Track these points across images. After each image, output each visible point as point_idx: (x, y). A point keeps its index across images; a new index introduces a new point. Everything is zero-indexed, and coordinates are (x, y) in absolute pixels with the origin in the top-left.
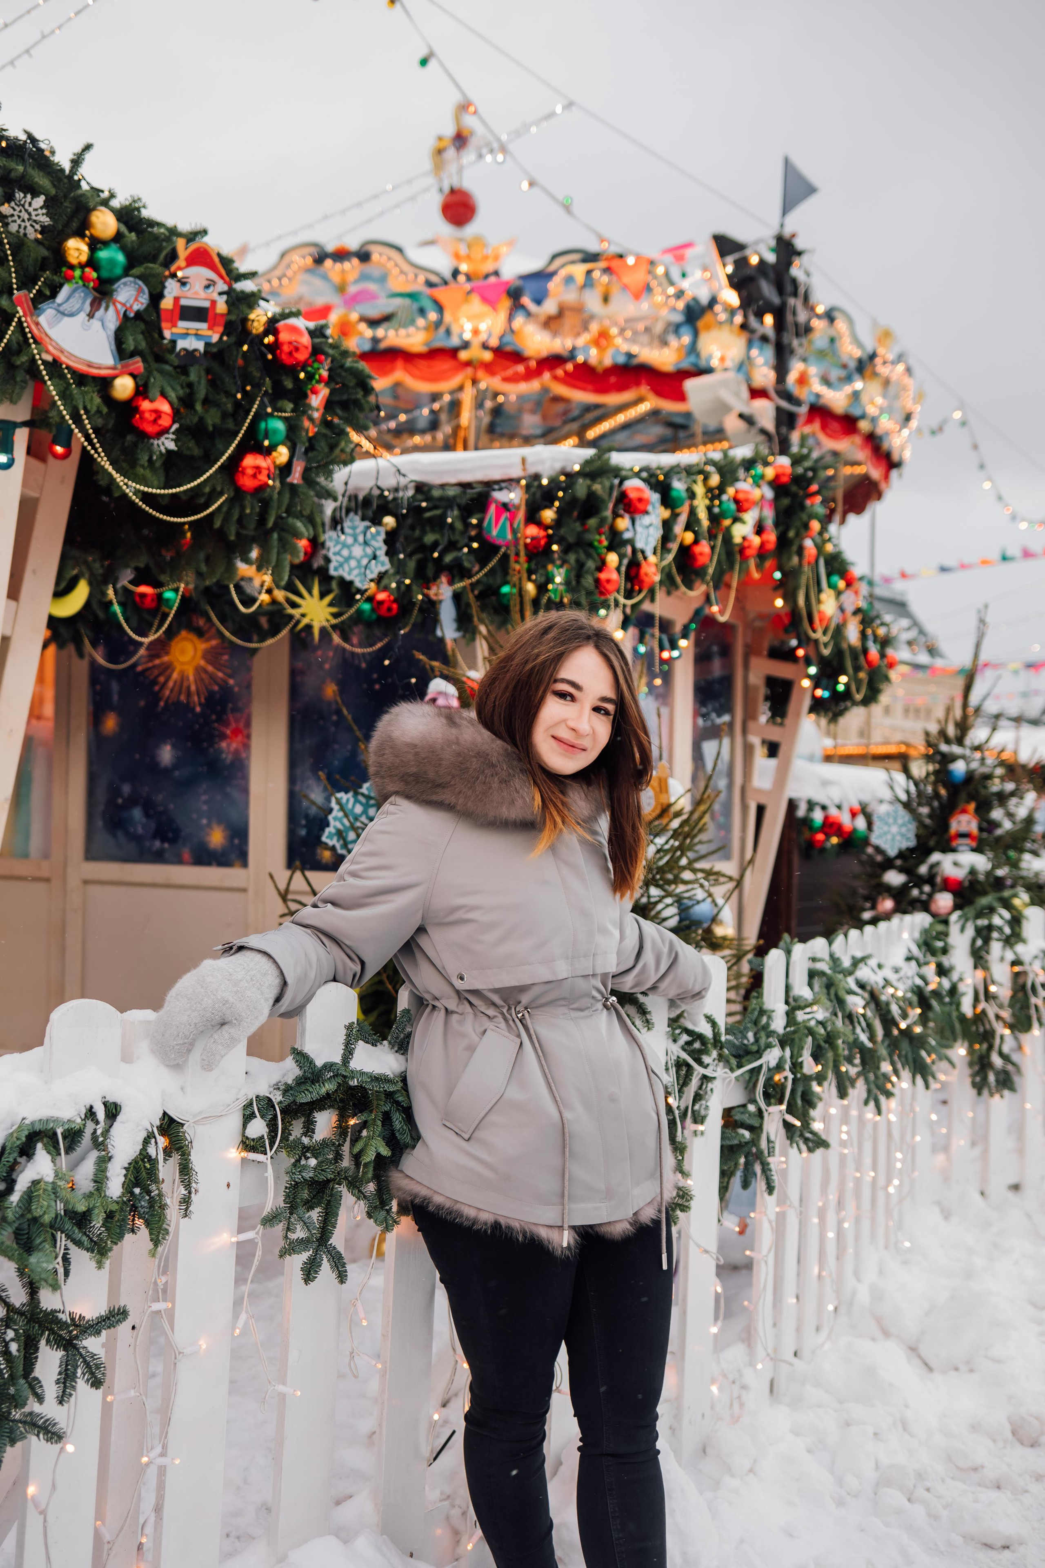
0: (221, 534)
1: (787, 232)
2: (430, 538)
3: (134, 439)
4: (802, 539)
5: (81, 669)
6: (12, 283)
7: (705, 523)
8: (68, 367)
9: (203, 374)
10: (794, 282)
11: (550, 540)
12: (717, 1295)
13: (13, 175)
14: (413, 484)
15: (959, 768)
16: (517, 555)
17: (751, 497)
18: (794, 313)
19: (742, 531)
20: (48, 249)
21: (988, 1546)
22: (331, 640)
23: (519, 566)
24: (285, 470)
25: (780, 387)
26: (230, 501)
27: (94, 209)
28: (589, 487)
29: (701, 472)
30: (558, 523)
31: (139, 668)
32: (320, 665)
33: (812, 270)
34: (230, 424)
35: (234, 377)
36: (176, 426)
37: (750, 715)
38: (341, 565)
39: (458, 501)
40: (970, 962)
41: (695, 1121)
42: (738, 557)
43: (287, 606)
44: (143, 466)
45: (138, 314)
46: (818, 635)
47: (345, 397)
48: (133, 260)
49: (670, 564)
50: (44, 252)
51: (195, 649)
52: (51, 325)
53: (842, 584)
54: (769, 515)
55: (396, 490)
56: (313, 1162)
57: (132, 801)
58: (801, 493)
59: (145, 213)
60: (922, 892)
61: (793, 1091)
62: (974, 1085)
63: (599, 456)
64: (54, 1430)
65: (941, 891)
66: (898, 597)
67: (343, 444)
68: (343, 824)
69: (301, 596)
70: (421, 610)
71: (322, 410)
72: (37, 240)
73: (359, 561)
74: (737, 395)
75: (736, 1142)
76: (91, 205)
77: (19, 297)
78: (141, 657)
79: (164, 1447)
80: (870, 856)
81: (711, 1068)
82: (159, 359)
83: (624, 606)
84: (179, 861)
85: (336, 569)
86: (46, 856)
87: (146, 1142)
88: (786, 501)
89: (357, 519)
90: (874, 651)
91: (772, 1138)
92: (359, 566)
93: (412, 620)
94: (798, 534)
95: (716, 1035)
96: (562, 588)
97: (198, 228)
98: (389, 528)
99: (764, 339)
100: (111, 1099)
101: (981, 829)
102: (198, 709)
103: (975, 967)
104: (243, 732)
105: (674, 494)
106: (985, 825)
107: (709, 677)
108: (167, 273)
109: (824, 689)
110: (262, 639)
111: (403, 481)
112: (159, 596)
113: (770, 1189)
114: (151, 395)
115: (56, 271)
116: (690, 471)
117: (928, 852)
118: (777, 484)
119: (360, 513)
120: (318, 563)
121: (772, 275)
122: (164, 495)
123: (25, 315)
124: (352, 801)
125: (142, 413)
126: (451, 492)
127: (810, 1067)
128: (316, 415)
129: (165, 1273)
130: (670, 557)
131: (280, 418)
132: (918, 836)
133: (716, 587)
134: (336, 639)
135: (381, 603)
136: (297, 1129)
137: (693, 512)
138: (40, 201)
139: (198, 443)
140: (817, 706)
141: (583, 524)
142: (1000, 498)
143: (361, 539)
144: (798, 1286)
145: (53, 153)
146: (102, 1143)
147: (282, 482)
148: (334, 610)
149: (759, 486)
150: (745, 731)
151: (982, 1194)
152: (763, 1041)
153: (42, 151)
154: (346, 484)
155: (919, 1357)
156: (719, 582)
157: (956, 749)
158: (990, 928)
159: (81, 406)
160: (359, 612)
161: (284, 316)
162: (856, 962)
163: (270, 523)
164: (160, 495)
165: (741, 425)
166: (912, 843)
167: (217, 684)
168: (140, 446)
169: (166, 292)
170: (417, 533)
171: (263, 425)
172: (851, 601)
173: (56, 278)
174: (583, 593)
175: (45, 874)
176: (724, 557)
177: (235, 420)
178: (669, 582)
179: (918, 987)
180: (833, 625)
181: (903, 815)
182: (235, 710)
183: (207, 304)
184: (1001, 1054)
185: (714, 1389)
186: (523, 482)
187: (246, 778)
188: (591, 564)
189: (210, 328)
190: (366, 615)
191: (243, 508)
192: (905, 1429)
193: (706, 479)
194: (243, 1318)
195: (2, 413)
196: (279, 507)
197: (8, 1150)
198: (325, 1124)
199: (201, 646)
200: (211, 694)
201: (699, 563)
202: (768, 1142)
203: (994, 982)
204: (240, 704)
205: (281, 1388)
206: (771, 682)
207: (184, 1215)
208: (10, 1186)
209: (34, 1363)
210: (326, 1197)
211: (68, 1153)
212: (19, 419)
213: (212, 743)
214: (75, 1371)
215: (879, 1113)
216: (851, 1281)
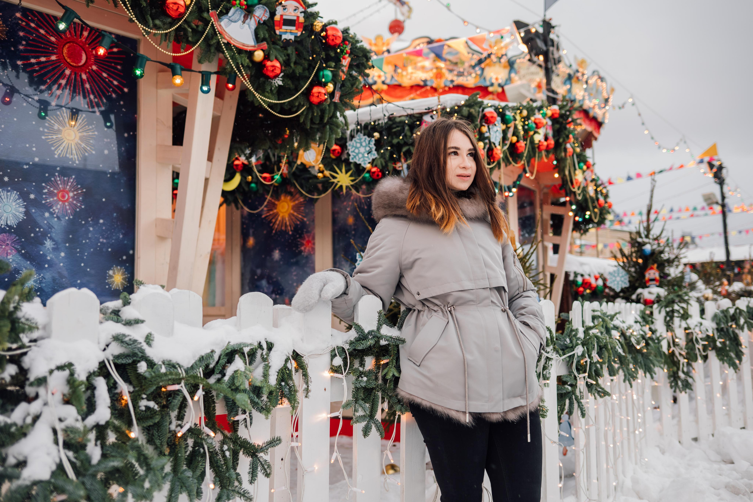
0: (303, 126)
1: (547, 18)
3: (264, 79)
4: (565, 144)
5: (237, 214)
6: (208, 7)
7: (522, 133)
8: (234, 46)
9: (294, 50)
10: (552, 41)
12: (560, 468)
14: (386, 117)
15: (648, 248)
17: (542, 122)
18: (553, 54)
19: (538, 138)
22: (351, 192)
24: (332, 95)
25: (549, 87)
26: (307, 109)
28: (469, 111)
29: (518, 110)
31: (263, 216)
32: (346, 209)
33: (560, 35)
34: (306, 73)
35: (308, 50)
36: (282, 74)
37: (544, 233)
38: (355, 157)
39: (408, 122)
40: (664, 328)
41: (544, 379)
42: (537, 150)
43: (331, 178)
44: (268, 91)
45: (264, 21)
46: (575, 190)
47: (357, 62)
49: (506, 150)
51: (288, 206)
52: (226, 26)
53: (585, 167)
54: (550, 133)
55: (379, 120)
56: (365, 379)
57: (261, 278)
58: (564, 122)
61: (590, 369)
62: (671, 387)
63: (472, 98)
64: (248, 496)
69: (337, 173)
71: (347, 68)
73: (363, 155)
75: (564, 391)
77: (212, 13)
78: (264, 208)
81: (550, 354)
82: (274, 43)
85: (353, 159)
86: (223, 305)
87: (287, 360)
88: (557, 126)
89: (362, 135)
90: (601, 199)
91: (582, 391)
92: (363, 157)
94: (564, 141)
95: (552, 338)
98: (376, 138)
99: (540, 65)
100: (269, 341)
101: (661, 277)
102: (290, 233)
103: (667, 331)
104: (312, 242)
105: (507, 117)
106: (662, 275)
107: (525, 216)
108: (277, 3)
109: (580, 217)
110: (319, 194)
111: (383, 115)
112: (272, 179)
113: (583, 415)
114: (271, 58)
115: (229, 2)
116: (513, 109)
117: (636, 289)
118: (553, 118)
119: (362, 132)
120: (344, 157)
121: (542, 37)
125: (267, 67)
127: (597, 359)
128: (345, 70)
129: (297, 430)
130: (506, 148)
131: (329, 70)
132: (630, 281)
133: (528, 163)
134: (354, 192)
135: (374, 172)
136: (357, 365)
137: (516, 127)
139: (293, 83)
140: (577, 227)
142: (652, 138)
143: (363, 144)
144: (597, 473)
146: (266, 358)
147: (331, 101)
148: (352, 178)
149: (545, 118)
150: (542, 241)
151: (679, 442)
152: (574, 342)
156: (529, 161)
157: (646, 240)
158: (673, 311)
159: (240, 63)
160: (364, 178)
161: (330, 24)
162: (612, 316)
163: (326, 121)
164: (275, 103)
166: (627, 285)
167: (298, 220)
168: (267, 83)
169: (277, 13)
170: (389, 139)
171: (321, 73)
172: (589, 176)
173: (228, 5)
176: (531, 149)
177: (309, 71)
178: (506, 160)
179: (642, 335)
180: (582, 186)
181: (622, 272)
182: (308, 232)
183: (295, 18)
184: (683, 372)
186: (439, 111)
187: (313, 264)
189: (297, 29)
190: (367, 179)
191: (313, 113)
193: (521, 113)
194: (335, 455)
195: (205, 67)
196: (329, 114)
197: (222, 357)
198: (370, 363)
199: (292, 204)
200: (296, 225)
201: (520, 151)
202: (580, 392)
203: (676, 338)
204: (309, 229)
205: (354, 489)
206: (554, 217)
207: (306, 397)
208: (224, 375)
209: (237, 464)
210: (372, 397)
211: (250, 363)
212: (213, 71)
213: (297, 248)
214: (257, 468)
215: (631, 386)
216: (621, 477)
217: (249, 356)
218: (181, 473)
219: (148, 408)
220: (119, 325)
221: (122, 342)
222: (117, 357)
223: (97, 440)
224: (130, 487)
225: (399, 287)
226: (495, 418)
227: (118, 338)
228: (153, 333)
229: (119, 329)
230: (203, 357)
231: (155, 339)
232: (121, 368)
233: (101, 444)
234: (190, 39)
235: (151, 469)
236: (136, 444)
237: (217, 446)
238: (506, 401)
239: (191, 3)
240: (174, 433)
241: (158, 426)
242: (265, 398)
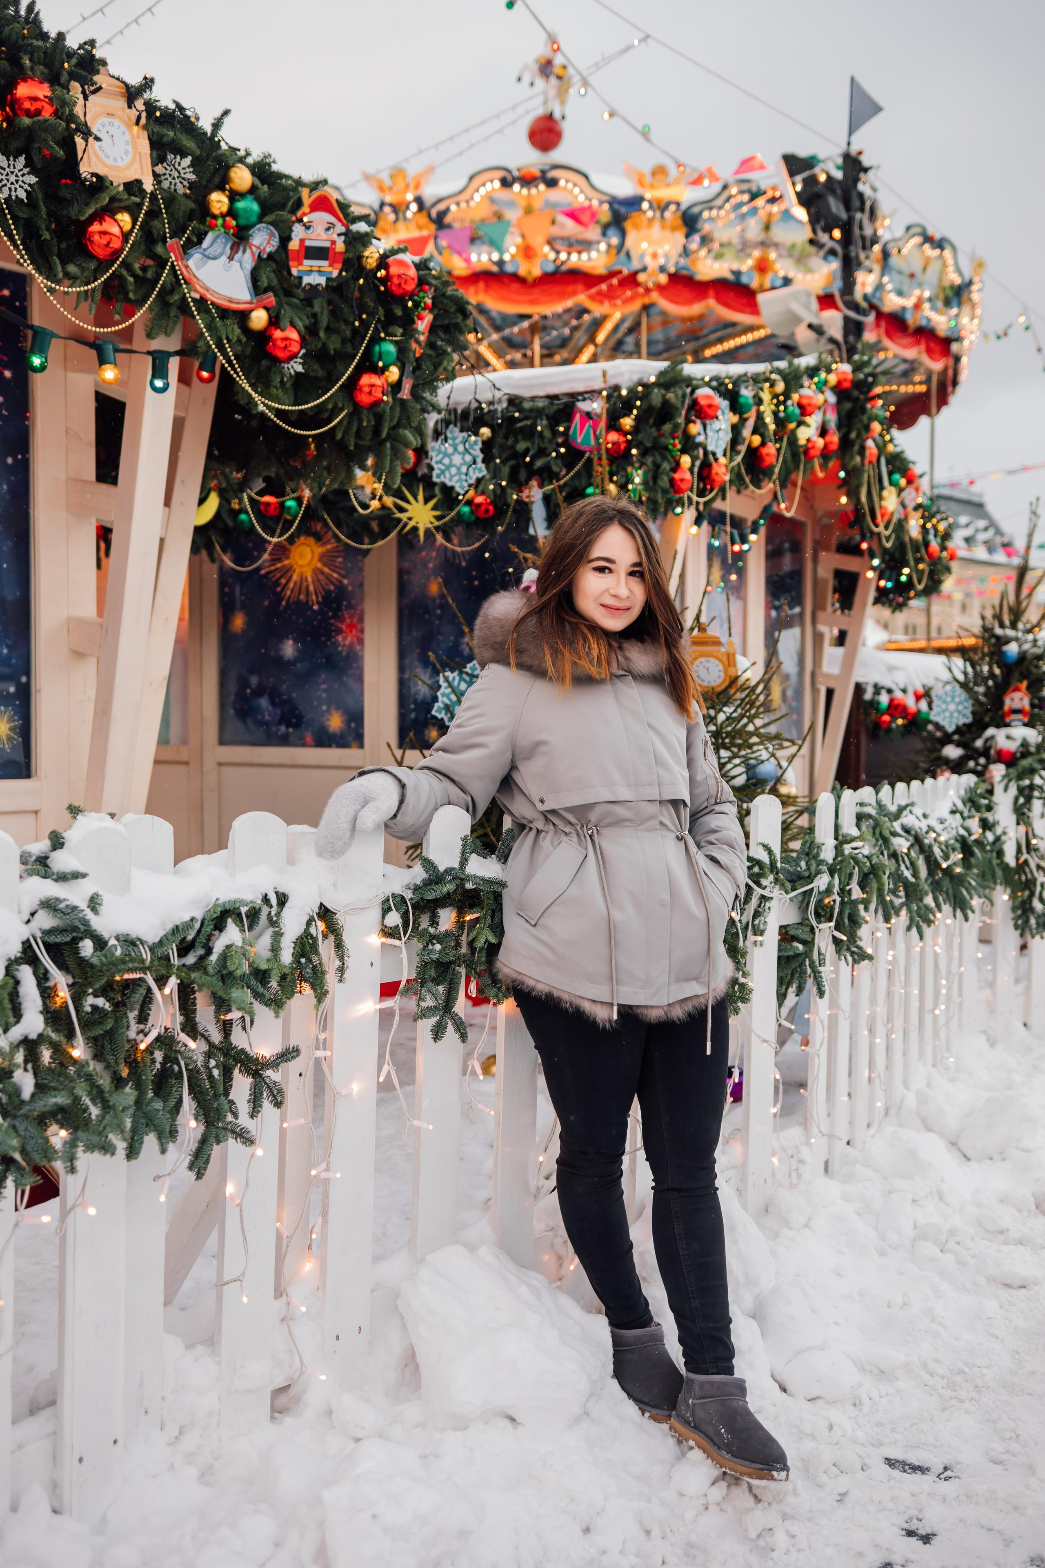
0: (341, 446)
1: (854, 149)
2: (521, 446)
3: (268, 364)
4: (865, 440)
5: (212, 573)
6: (165, 233)
7: (772, 427)
8: (213, 303)
9: (325, 305)
10: (861, 196)
11: (629, 445)
12: (776, 1081)
13: (165, 140)
14: (506, 397)
15: (1012, 649)
16: (600, 459)
17: (814, 402)
18: (861, 228)
19: (807, 434)
20: (194, 202)
21: (1008, 1286)
22: (435, 540)
23: (602, 468)
24: (396, 387)
25: (847, 297)
26: (349, 415)
27: (233, 166)
28: (664, 396)
29: (767, 380)
30: (636, 430)
31: (263, 572)
32: (425, 566)
33: (877, 184)
34: (349, 349)
35: (352, 307)
36: (303, 351)
37: (819, 606)
38: (443, 472)
39: (547, 412)
40: (1013, 818)
41: (755, 934)
42: (802, 457)
43: (395, 510)
44: (276, 387)
45: (270, 255)
46: (880, 529)
47: (446, 322)
48: (266, 209)
49: (739, 464)
50: (192, 205)
51: (313, 553)
52: (198, 267)
53: (903, 482)
54: (832, 418)
55: (491, 403)
56: (438, 947)
57: (259, 692)
58: (862, 397)
59: (275, 167)
60: (977, 764)
61: (841, 913)
62: (1016, 927)
63: (672, 368)
64: (247, 1136)
65: (994, 762)
66: (975, 499)
67: (445, 363)
68: (450, 700)
69: (408, 502)
70: (515, 511)
71: (427, 334)
72: (185, 195)
73: (459, 469)
74: (807, 307)
75: (791, 953)
76: (231, 163)
77: (172, 245)
78: (265, 561)
79: (328, 1164)
80: (929, 732)
81: (768, 889)
82: (288, 293)
83: (698, 503)
84: (302, 743)
85: (438, 476)
86: (185, 742)
87: (309, 923)
88: (848, 405)
89: (458, 429)
90: (934, 544)
91: (823, 951)
92: (459, 472)
93: (507, 521)
94: (859, 435)
95: (773, 863)
96: (640, 487)
97: (320, 178)
98: (485, 438)
99: (832, 252)
100: (281, 890)
101: (1033, 706)
102: (315, 607)
103: (1018, 824)
104: (357, 627)
105: (742, 400)
106: (1036, 701)
107: (781, 573)
108: (294, 218)
109: (888, 580)
110: (373, 542)
111: (498, 395)
112: (282, 504)
113: (821, 993)
114: (282, 325)
115: (202, 221)
116: (757, 380)
117: (984, 727)
118: (839, 390)
119: (459, 425)
120: (422, 471)
121: (839, 192)
122: (292, 411)
123: (177, 260)
124: (457, 679)
125: (275, 341)
126: (540, 404)
127: (857, 893)
128: (422, 338)
129: (324, 1029)
130: (739, 459)
131: (391, 341)
132: (973, 713)
133: (783, 486)
134: (439, 538)
135: (479, 505)
136: (425, 923)
137: (760, 417)
138: (187, 161)
139: (322, 366)
140: (882, 597)
141: (659, 430)
143: (461, 448)
144: (850, 1086)
145: (198, 119)
146: (276, 922)
147: (394, 398)
148: (437, 513)
149: (823, 392)
150: (814, 622)
151: (1025, 1025)
152: (814, 869)
153: (189, 117)
154: (449, 398)
155: (959, 1150)
156: (785, 481)
157: (1010, 633)
158: (1032, 787)
159: (224, 337)
160: (459, 514)
161: (394, 252)
162: (901, 809)
163: (384, 434)
164: (288, 411)
165: (811, 335)
166: (969, 720)
167: (332, 583)
168: (274, 369)
169: (293, 235)
170: (510, 441)
171: (377, 348)
172: (912, 498)
173: (202, 227)
174: (660, 491)
175: (184, 758)
176: (789, 458)
177: (353, 344)
178: (738, 481)
179: (962, 837)
180: (895, 520)
181: (961, 694)
182: (350, 606)
183: (327, 244)
185: (775, 1160)
186: (605, 393)
187: (361, 669)
188: (666, 466)
189: (331, 265)
190: (467, 517)
191: (360, 421)
192: (941, 1199)
193: (772, 385)
194: (386, 1068)
195: (159, 344)
196: (391, 420)
197: (206, 922)
198: (447, 918)
199: (319, 550)
200: (328, 593)
201: (766, 464)
202: (820, 954)
203: (1035, 836)
204: (353, 602)
205: (416, 1123)
206: (839, 574)
207: (340, 981)
208: (209, 951)
209: (231, 1086)
210: (449, 976)
211: (250, 928)
212: (172, 349)
213: (329, 638)
214: (261, 1094)
215: (921, 938)
216: (899, 1089)
217: (247, 917)
218: (147, 1105)
219: (95, 1008)
220: (48, 881)
221: (55, 910)
222: (46, 933)
223: (26, 1062)
224: (80, 1134)
225: (507, 783)
226: (654, 1015)
227: (50, 905)
228: (100, 893)
229: (49, 889)
230: (177, 927)
231: (104, 903)
232: (53, 950)
233: (33, 1068)
234: (131, 296)
235: (109, 1107)
236: (85, 1069)
237: (200, 1060)
238: (673, 987)
239: (133, 227)
240: (135, 1044)
241: (111, 1035)
242: (274, 984)
